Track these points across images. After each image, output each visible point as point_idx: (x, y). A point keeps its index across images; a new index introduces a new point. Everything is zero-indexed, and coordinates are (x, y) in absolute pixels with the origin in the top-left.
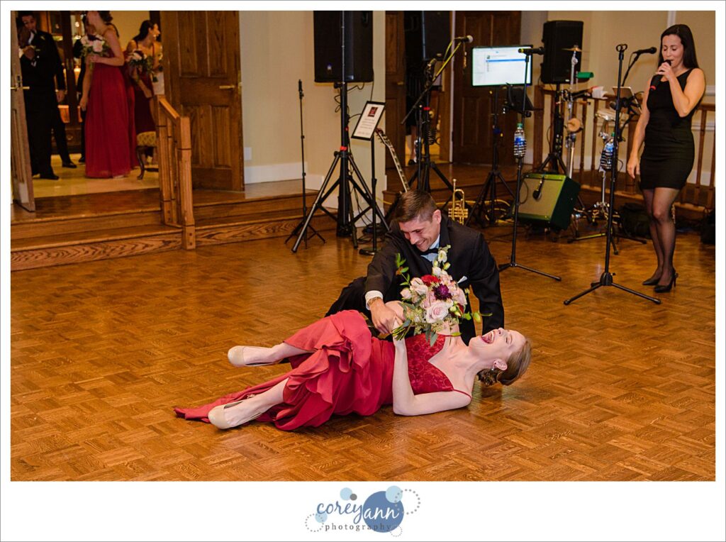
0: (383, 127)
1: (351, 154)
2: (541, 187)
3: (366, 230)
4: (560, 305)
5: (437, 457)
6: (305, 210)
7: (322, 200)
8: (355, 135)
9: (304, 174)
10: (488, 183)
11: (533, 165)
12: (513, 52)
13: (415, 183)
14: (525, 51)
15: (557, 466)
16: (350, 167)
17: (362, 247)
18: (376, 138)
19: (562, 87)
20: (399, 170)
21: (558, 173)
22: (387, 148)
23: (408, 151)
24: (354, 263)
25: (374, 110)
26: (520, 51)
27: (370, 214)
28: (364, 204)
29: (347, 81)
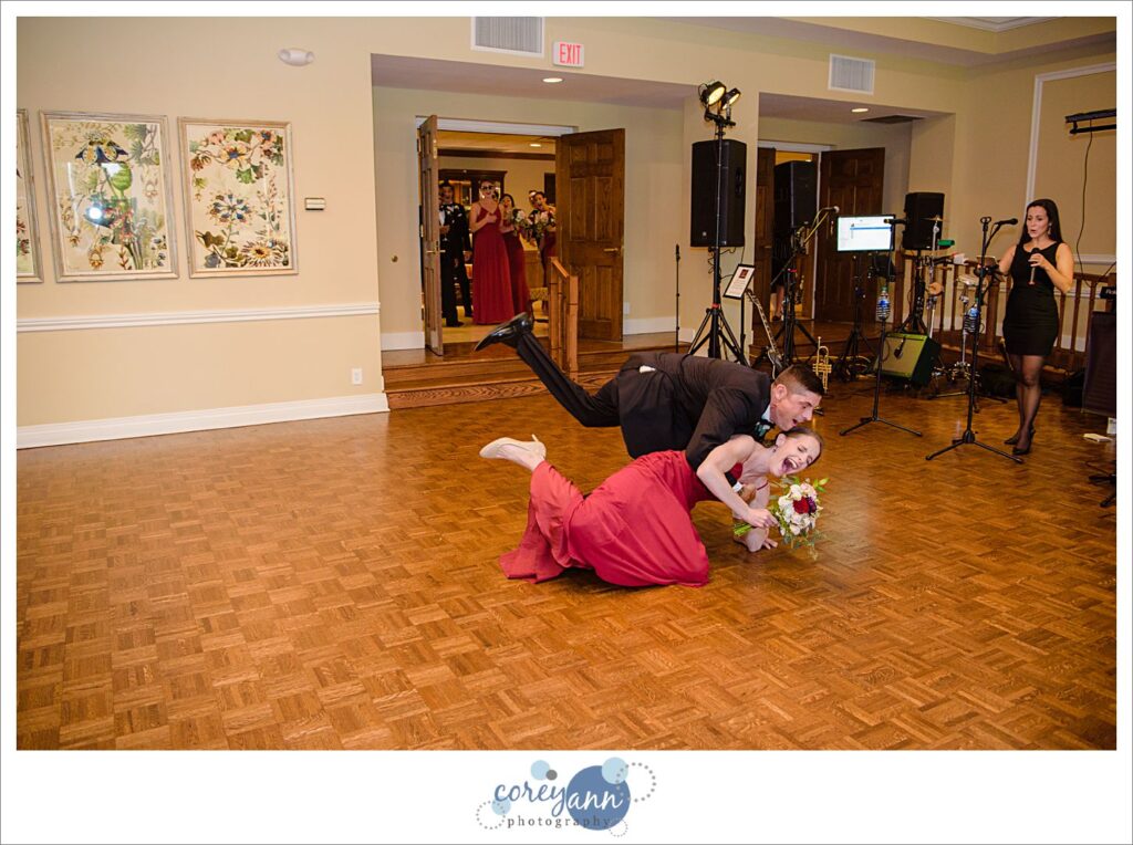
0: (751, 287)
1: (721, 311)
2: (902, 345)
4: (922, 460)
5: (804, 601)
7: (694, 351)
8: (727, 294)
9: (678, 328)
10: (850, 342)
11: (894, 323)
12: (878, 221)
13: (781, 337)
14: (891, 222)
15: (923, 619)
16: (720, 322)
18: (746, 297)
19: (924, 253)
20: (766, 327)
21: (919, 333)
22: (754, 306)
23: (772, 307)
25: (745, 272)
26: (885, 221)
29: (721, 245)
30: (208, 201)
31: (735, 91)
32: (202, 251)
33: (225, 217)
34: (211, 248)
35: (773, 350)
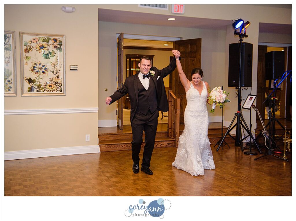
0: (255, 104)
1: (242, 114)
3: (247, 144)
6: (222, 134)
7: (229, 131)
8: (243, 107)
9: (222, 121)
13: (268, 127)
16: (241, 119)
17: (245, 151)
18: (252, 109)
20: (262, 121)
22: (257, 113)
23: (266, 113)
24: (242, 157)
25: (251, 98)
27: (249, 138)
28: (247, 134)
29: (241, 86)
30: (30, 65)
31: (248, 23)
32: (27, 85)
33: (37, 72)
34: (31, 84)
35: (265, 132)
